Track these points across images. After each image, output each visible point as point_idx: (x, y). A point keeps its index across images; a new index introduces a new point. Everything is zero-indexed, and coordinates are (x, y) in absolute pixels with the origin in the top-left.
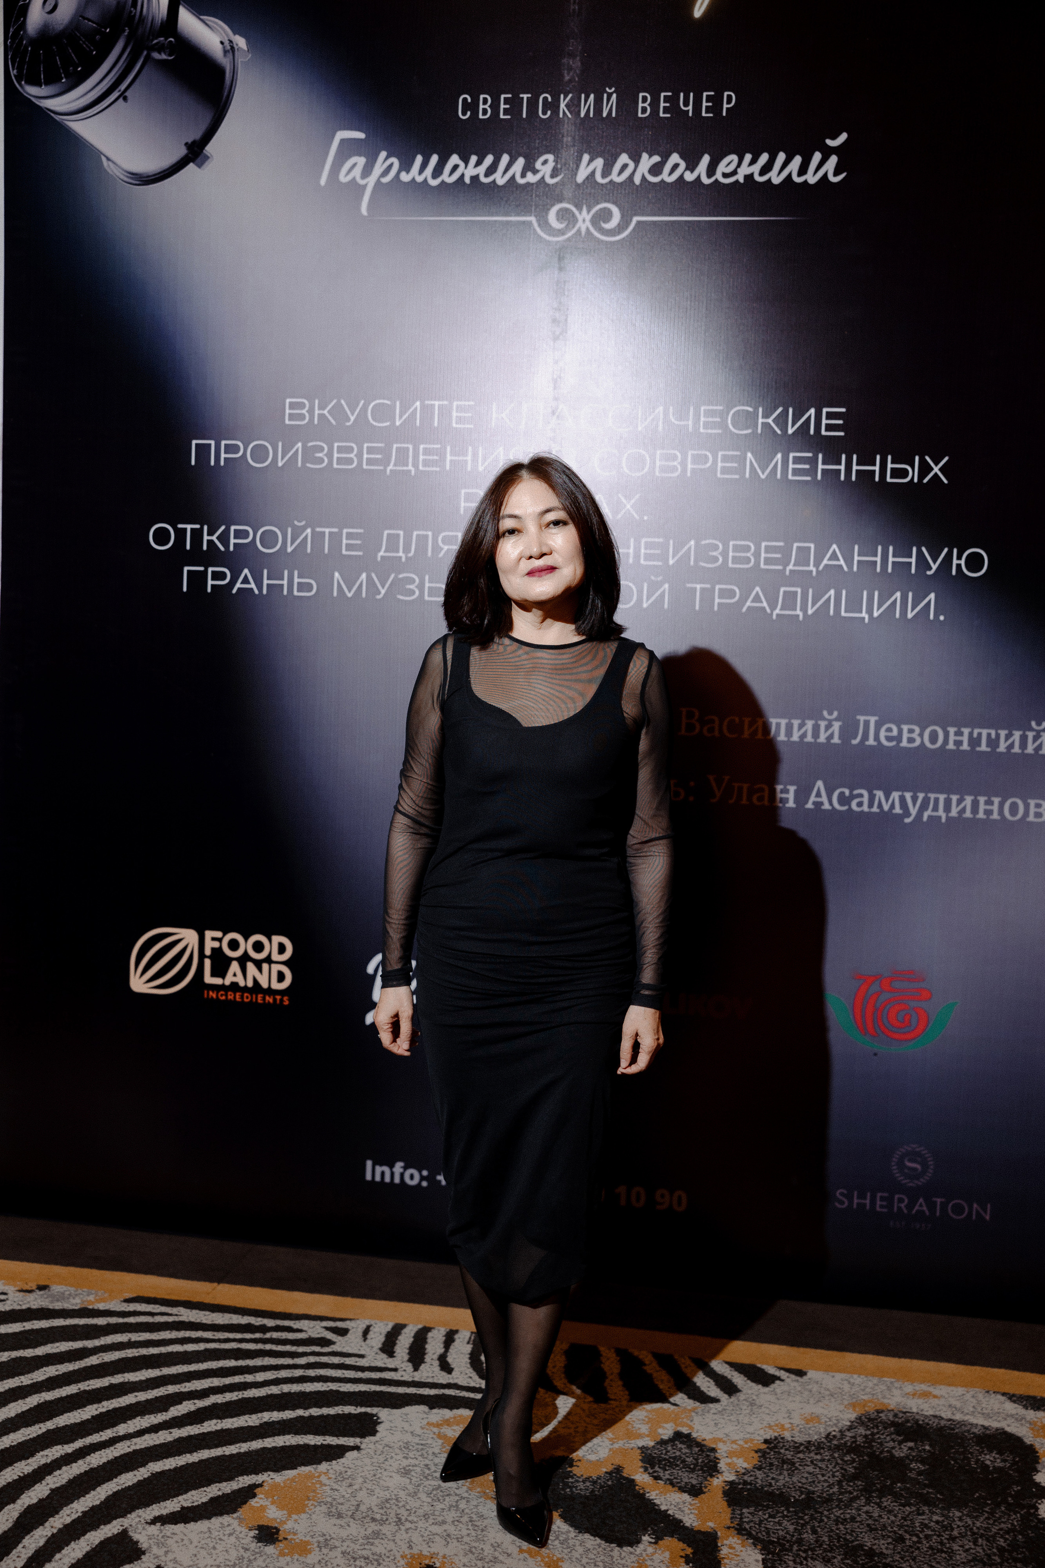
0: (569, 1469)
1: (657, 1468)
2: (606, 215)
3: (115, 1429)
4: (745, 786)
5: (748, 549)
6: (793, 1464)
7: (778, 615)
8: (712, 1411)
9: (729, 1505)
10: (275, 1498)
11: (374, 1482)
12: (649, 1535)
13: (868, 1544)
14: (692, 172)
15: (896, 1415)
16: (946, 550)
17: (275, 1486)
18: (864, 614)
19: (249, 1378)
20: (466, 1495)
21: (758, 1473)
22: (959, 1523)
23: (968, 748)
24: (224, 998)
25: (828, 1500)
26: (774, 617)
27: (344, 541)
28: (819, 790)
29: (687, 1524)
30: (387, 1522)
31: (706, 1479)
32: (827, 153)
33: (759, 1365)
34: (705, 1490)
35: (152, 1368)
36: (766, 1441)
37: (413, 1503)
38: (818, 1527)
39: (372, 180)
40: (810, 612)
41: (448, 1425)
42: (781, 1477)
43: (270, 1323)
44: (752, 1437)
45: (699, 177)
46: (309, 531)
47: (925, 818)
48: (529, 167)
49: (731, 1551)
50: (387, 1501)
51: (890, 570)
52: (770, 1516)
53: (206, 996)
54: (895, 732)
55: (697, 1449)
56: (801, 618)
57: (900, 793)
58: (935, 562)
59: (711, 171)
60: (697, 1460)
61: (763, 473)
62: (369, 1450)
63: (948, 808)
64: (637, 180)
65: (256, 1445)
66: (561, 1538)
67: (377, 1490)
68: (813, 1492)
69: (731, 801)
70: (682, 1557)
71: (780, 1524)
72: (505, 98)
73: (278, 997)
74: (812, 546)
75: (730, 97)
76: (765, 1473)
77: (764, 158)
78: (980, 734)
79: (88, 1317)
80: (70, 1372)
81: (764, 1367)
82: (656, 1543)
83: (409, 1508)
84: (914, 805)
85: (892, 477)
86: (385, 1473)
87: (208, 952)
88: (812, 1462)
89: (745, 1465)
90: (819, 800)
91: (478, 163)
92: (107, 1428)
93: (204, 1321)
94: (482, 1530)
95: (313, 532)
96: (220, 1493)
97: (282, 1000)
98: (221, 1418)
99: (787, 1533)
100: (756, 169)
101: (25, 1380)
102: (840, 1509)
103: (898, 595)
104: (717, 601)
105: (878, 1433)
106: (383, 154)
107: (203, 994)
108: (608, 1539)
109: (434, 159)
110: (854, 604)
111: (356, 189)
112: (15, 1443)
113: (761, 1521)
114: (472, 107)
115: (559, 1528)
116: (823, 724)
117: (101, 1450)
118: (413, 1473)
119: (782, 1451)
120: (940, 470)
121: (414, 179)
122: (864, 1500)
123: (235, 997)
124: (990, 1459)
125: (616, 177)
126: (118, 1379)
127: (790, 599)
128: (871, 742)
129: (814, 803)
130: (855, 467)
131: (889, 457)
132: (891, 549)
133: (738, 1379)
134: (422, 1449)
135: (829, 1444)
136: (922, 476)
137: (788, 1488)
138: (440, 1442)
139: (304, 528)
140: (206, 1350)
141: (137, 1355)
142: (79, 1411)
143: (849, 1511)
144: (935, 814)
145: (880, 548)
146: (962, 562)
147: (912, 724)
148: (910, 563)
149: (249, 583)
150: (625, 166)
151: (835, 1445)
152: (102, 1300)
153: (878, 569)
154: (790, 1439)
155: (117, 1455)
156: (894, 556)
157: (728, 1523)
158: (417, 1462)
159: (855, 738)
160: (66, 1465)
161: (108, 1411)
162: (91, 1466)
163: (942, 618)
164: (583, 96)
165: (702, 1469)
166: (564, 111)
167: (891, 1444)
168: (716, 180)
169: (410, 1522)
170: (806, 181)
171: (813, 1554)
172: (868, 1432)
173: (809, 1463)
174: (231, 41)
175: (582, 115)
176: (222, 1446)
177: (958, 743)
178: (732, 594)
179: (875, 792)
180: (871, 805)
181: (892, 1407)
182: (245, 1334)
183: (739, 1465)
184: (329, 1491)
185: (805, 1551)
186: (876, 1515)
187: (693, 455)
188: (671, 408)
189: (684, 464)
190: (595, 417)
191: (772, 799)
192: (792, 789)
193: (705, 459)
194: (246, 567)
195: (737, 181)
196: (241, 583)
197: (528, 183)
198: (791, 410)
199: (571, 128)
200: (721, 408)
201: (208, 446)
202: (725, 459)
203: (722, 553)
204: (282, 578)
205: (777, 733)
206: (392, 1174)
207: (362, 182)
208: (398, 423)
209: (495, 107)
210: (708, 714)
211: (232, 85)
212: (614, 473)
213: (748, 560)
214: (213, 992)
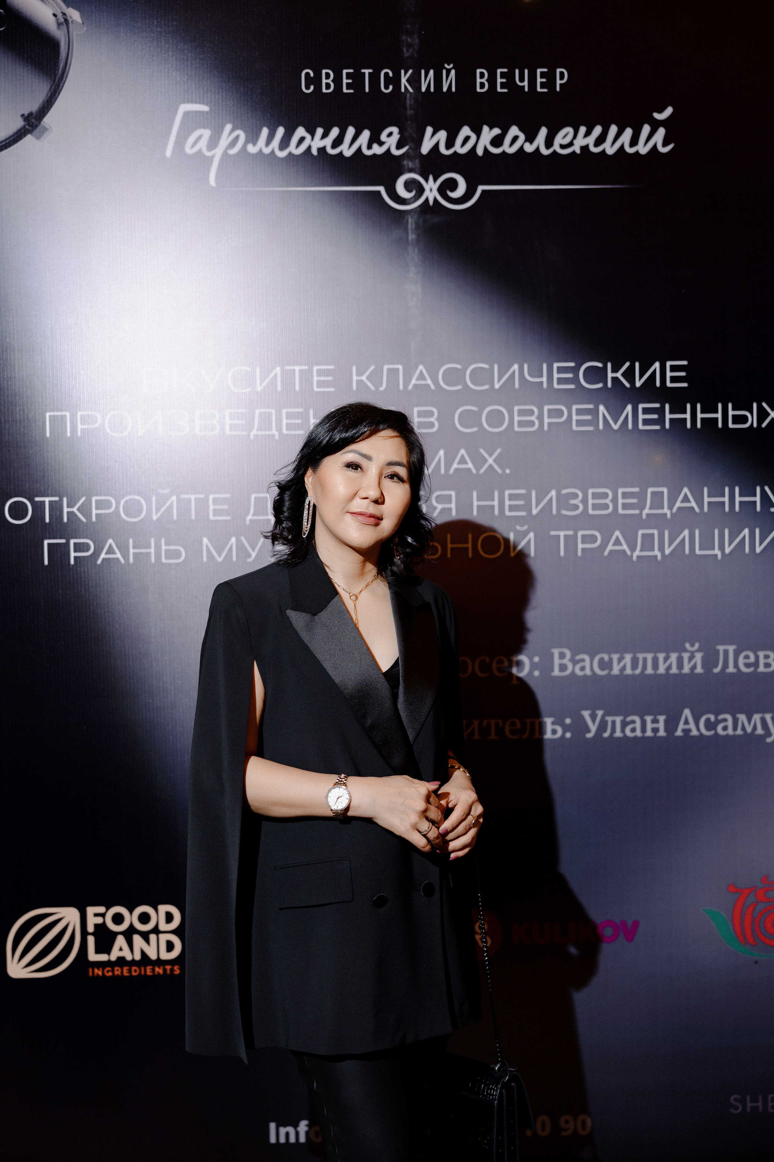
2: (452, 185)
4: (618, 719)
5: (606, 496)
7: (638, 557)
14: (531, 143)
18: (717, 552)
24: (110, 974)
26: (635, 558)
27: (211, 507)
28: (686, 718)
32: (655, 125)
39: (218, 152)
40: (667, 551)
45: (538, 149)
46: (174, 498)
48: (375, 139)
51: (737, 509)
53: (91, 974)
56: (659, 558)
57: (760, 715)
59: (549, 143)
61: (616, 423)
64: (480, 152)
69: (606, 735)
72: (347, 73)
73: (168, 967)
74: (665, 490)
75: (562, 74)
77: (598, 130)
85: (733, 423)
87: (91, 929)
90: (687, 727)
91: (325, 136)
95: (179, 500)
97: (172, 970)
100: (590, 140)
103: (746, 531)
104: (580, 546)
106: (228, 127)
107: (88, 972)
109: (281, 131)
110: (707, 544)
111: (203, 161)
114: (316, 81)
116: (686, 656)
121: (261, 151)
123: (122, 972)
125: (459, 149)
127: (648, 539)
128: (731, 669)
130: (699, 416)
131: (730, 406)
132: (737, 489)
136: (760, 420)
139: (169, 496)
145: (727, 490)
147: (767, 650)
148: (755, 502)
149: (114, 553)
150: (467, 139)
153: (727, 509)
156: (740, 496)
159: (716, 667)
164: (423, 72)
166: (405, 86)
168: (555, 151)
170: (637, 152)
174: (64, 14)
175: (423, 89)
178: (593, 539)
179: (738, 716)
180: (735, 728)
187: (549, 410)
188: (526, 367)
189: (541, 418)
190: (453, 377)
191: (644, 729)
192: (662, 719)
193: (560, 413)
194: (109, 537)
195: (574, 152)
196: (106, 553)
197: (375, 155)
198: (637, 365)
199: (412, 102)
200: (572, 364)
201: (63, 418)
202: (579, 412)
203: (582, 501)
204: (149, 546)
205: (645, 667)
206: (297, 1134)
207: (209, 154)
208: (259, 389)
209: (338, 81)
210: (579, 654)
211: (67, 58)
212: (475, 429)
213: (606, 507)
214: (99, 970)
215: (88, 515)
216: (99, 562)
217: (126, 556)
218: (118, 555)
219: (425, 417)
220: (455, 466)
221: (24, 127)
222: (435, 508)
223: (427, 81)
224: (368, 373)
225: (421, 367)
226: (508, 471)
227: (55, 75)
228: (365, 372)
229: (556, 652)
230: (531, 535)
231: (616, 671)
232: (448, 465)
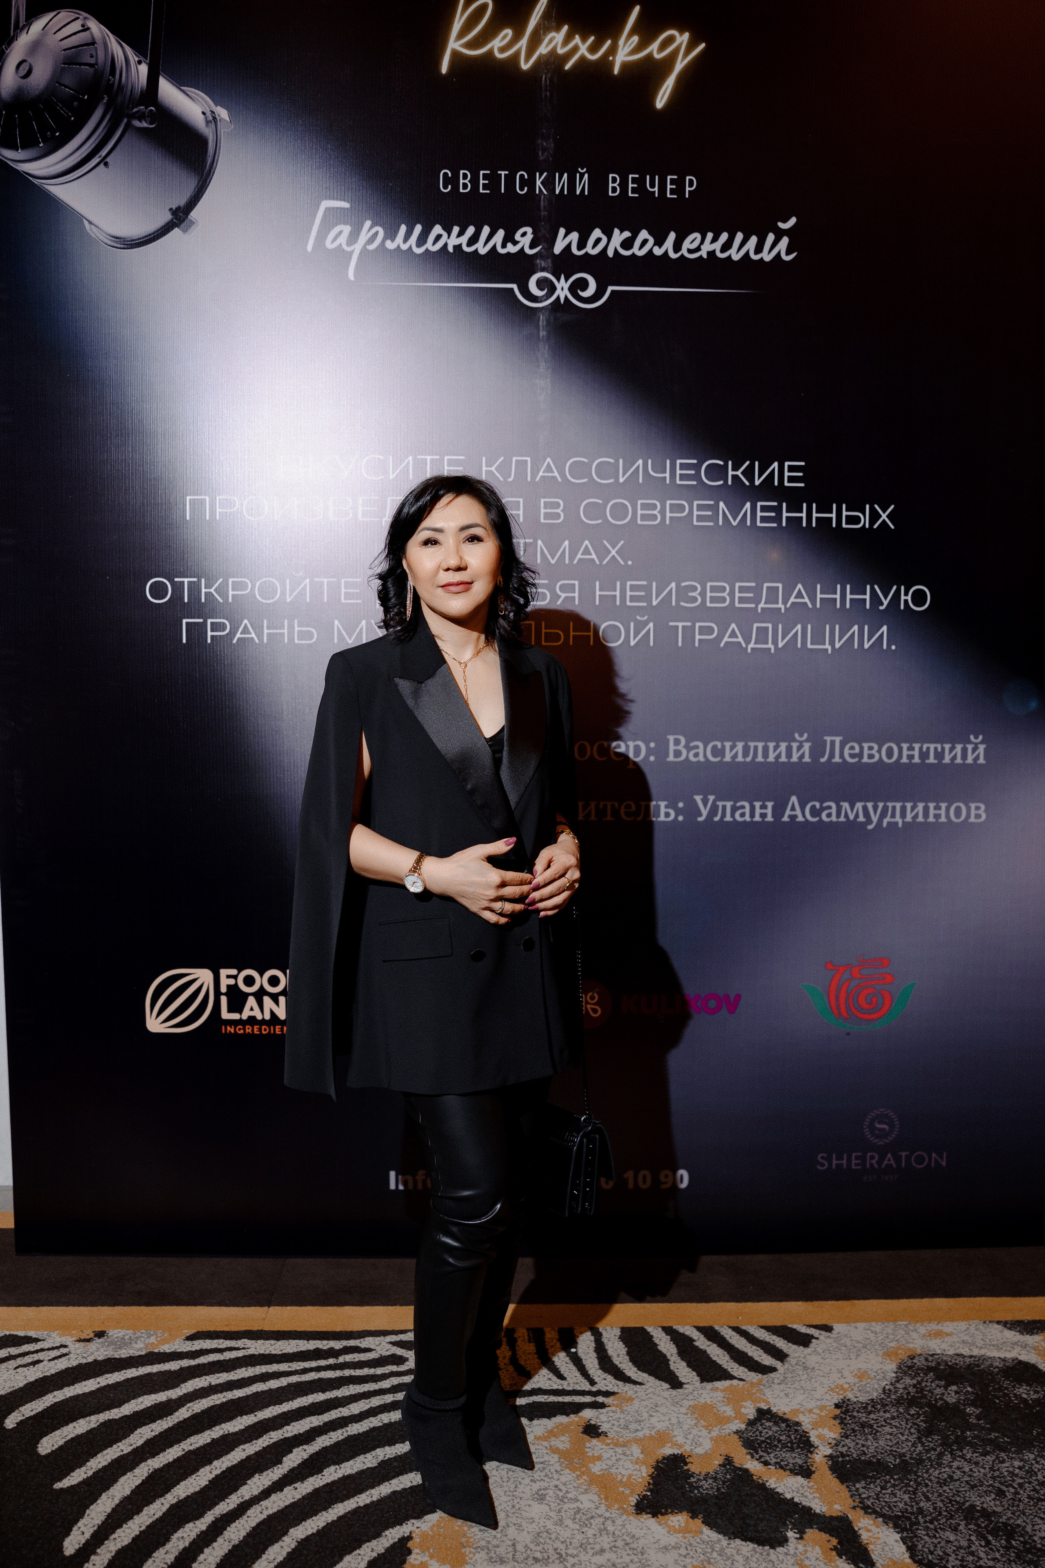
0: (685, 1468)
1: (762, 1454)
2: (582, 284)
3: (239, 1492)
4: (729, 805)
5: (723, 589)
6: (871, 1426)
7: (752, 649)
8: (776, 1381)
9: (842, 1482)
10: (431, 1551)
11: (517, 1514)
12: (791, 1530)
13: (978, 1503)
14: (660, 247)
15: (927, 1360)
16: (895, 587)
17: (424, 1535)
18: (827, 646)
19: (345, 1412)
20: (607, 1515)
21: (848, 1441)
22: (1037, 1466)
23: (919, 761)
24: (242, 1031)
25: (920, 1462)
26: (749, 651)
27: (343, 591)
28: (793, 805)
29: (818, 1511)
30: (550, 1560)
31: (807, 1455)
32: (780, 234)
33: (790, 1326)
34: (813, 1469)
35: (246, 1414)
36: (837, 1406)
37: (565, 1534)
38: (928, 1491)
39: (358, 247)
40: (780, 645)
41: (554, 1436)
42: (869, 1443)
43: (337, 1345)
44: (824, 1403)
45: (666, 252)
46: (308, 580)
47: (885, 824)
48: (509, 238)
49: (870, 1534)
50: (538, 1534)
51: (848, 606)
52: (882, 1488)
53: (223, 1032)
54: (857, 750)
55: (784, 1425)
56: (773, 651)
57: (863, 804)
58: (886, 598)
59: (677, 247)
60: (789, 1436)
61: (735, 520)
62: (495, 1478)
63: (903, 814)
64: (610, 253)
65: (385, 1489)
66: (716, 1549)
67: (524, 1524)
68: (904, 1455)
69: (717, 819)
70: (831, 1549)
71: (895, 1495)
72: (484, 174)
74: (780, 585)
75: (691, 181)
76: (853, 1441)
77: (724, 236)
78: (928, 748)
79: (159, 1363)
80: (166, 1431)
81: (795, 1326)
82: (801, 1538)
83: (563, 1540)
84: (875, 813)
85: (847, 523)
86: (523, 1503)
87: (223, 989)
88: (885, 1421)
89: (833, 1435)
90: (793, 813)
91: (460, 234)
92: (231, 1494)
93: (273, 1352)
94: (642, 1554)
95: (312, 583)
96: (375, 1554)
98: (338, 1462)
99: (906, 1504)
100: (717, 246)
101: (124, 1447)
102: (936, 1469)
103: (856, 628)
104: (697, 637)
105: (922, 1380)
106: (368, 223)
108: (761, 1542)
109: (418, 228)
110: (818, 638)
111: (343, 256)
112: (143, 1528)
113: (877, 1495)
114: (453, 181)
115: (708, 1536)
116: (795, 745)
117: (235, 1522)
118: (548, 1498)
119: (855, 1414)
120: (887, 516)
121: (399, 247)
122: (949, 1456)
123: (253, 1030)
124: (1022, 1391)
125: (590, 249)
126: (216, 1432)
127: (763, 631)
128: (837, 759)
129: (790, 816)
130: (815, 515)
131: (844, 506)
132: (848, 587)
133: (780, 1343)
134: (544, 1468)
135: (889, 1400)
136: (872, 522)
137: (882, 1453)
138: (556, 1457)
139: (303, 580)
140: (289, 1385)
141: (224, 1400)
142: (194, 1476)
143: (943, 1470)
144: (893, 820)
145: (839, 586)
146: (909, 598)
147: (871, 742)
148: (865, 600)
150: (598, 241)
151: (895, 1400)
152: (164, 1341)
153: (838, 606)
154: (855, 1400)
155: (254, 1524)
156: (851, 593)
157: (853, 1504)
158: (546, 1485)
159: (823, 757)
160: (207, 1546)
161: (223, 1472)
162: (233, 1543)
163: (893, 647)
164: (557, 175)
165: (799, 1447)
166: (539, 187)
167: (938, 1391)
168: (682, 255)
169: (571, 1556)
170: (762, 259)
171: (939, 1524)
172: (915, 1382)
173: (883, 1423)
174: (213, 112)
175: (557, 192)
176: (353, 1496)
177: (911, 757)
178: (710, 630)
179: (842, 803)
180: (838, 816)
181: (919, 1351)
182: (318, 1361)
183: (828, 1436)
184: (479, 1533)
185: (931, 1522)
186: (967, 1469)
187: (671, 505)
188: (650, 461)
189: (663, 512)
190: (579, 470)
191: (752, 815)
192: (770, 805)
193: (681, 508)
194: (245, 618)
195: (701, 256)
196: (241, 633)
197: (509, 253)
198: (757, 463)
199: (546, 204)
200: (695, 461)
201: (203, 502)
202: (700, 508)
203: (700, 594)
204: (282, 627)
205: (755, 755)
206: (415, 1183)
207: (349, 249)
208: (391, 477)
209: (475, 181)
210: (692, 741)
211: (215, 154)
212: (600, 521)
213: (723, 600)
214: (231, 1027)
215: (224, 595)
216: (235, 641)
217: (260, 635)
218: (253, 635)
219: (550, 508)
220: (579, 556)
221: (172, 220)
222: (560, 597)
223: (561, 184)
224: (496, 465)
225: (549, 460)
226: (630, 563)
227: (203, 172)
228: (493, 465)
229: (671, 738)
230: (651, 625)
231: (728, 758)
232: (572, 556)
